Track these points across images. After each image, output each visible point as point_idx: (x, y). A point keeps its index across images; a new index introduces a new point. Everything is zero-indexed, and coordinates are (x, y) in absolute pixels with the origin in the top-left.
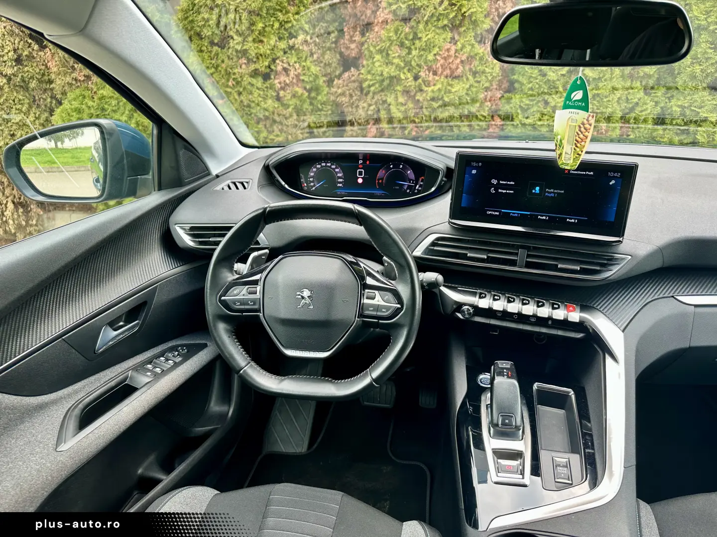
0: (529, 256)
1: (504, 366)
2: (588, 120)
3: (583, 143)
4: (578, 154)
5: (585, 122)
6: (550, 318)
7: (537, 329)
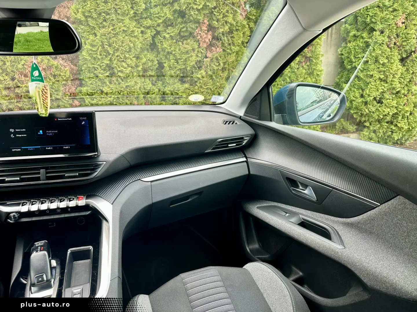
0: (47, 173)
1: (40, 244)
2: (45, 87)
3: (46, 101)
4: (46, 107)
5: (44, 88)
6: (68, 207)
7: (63, 216)
